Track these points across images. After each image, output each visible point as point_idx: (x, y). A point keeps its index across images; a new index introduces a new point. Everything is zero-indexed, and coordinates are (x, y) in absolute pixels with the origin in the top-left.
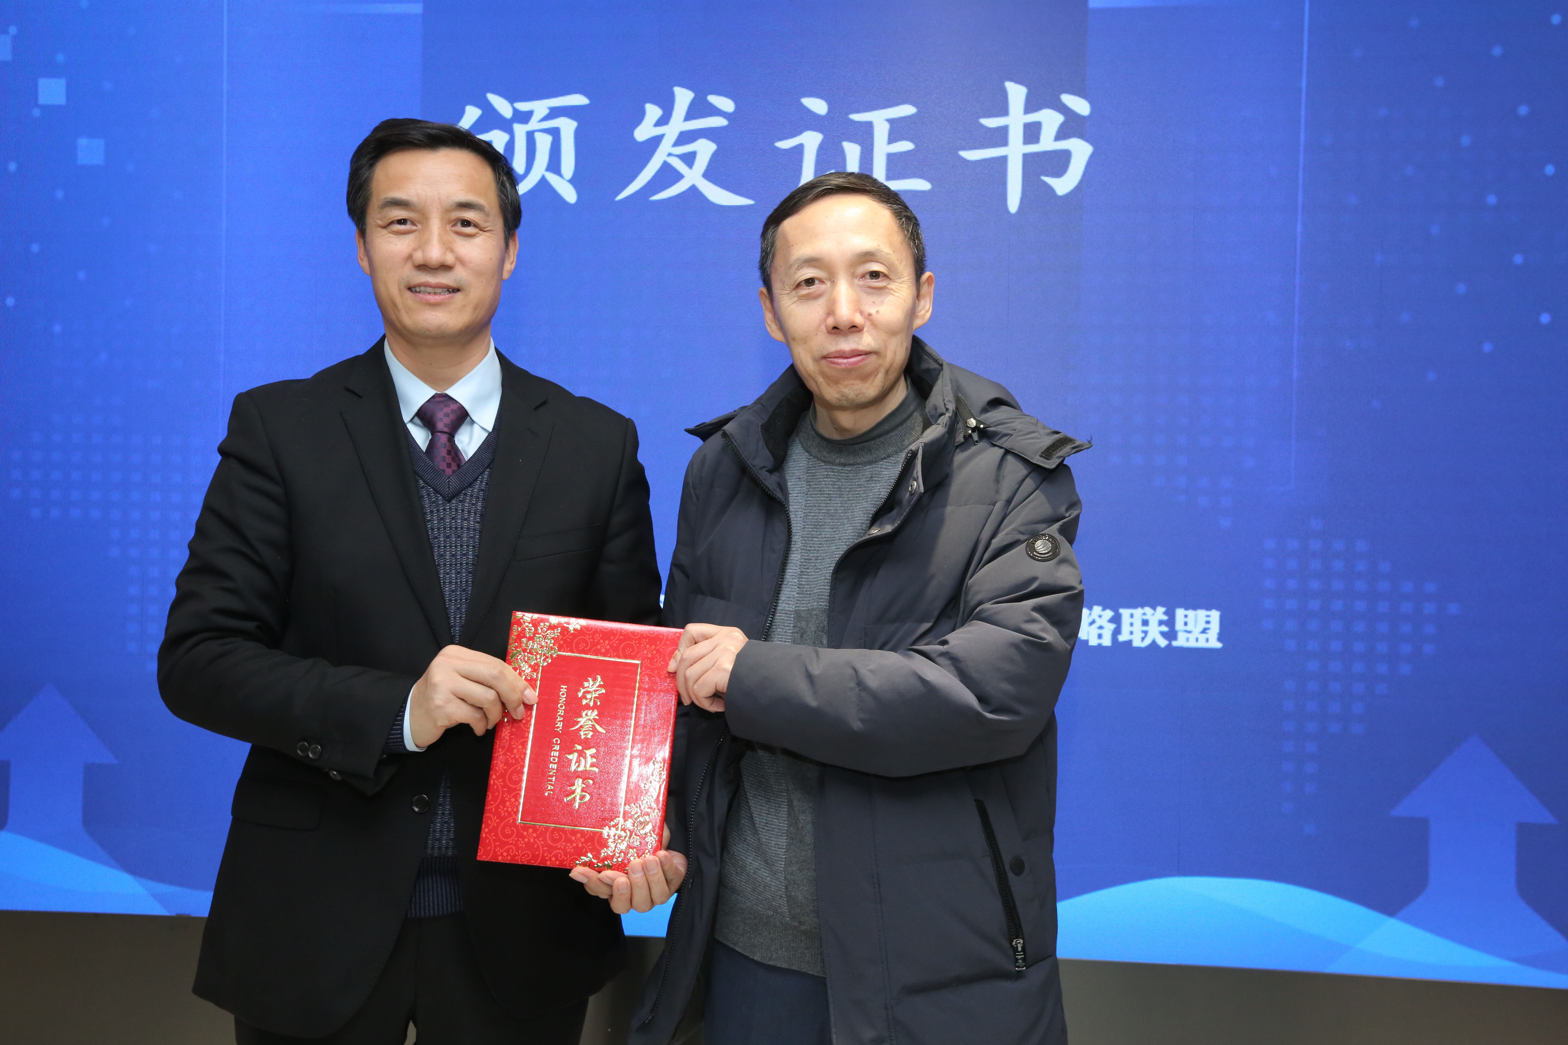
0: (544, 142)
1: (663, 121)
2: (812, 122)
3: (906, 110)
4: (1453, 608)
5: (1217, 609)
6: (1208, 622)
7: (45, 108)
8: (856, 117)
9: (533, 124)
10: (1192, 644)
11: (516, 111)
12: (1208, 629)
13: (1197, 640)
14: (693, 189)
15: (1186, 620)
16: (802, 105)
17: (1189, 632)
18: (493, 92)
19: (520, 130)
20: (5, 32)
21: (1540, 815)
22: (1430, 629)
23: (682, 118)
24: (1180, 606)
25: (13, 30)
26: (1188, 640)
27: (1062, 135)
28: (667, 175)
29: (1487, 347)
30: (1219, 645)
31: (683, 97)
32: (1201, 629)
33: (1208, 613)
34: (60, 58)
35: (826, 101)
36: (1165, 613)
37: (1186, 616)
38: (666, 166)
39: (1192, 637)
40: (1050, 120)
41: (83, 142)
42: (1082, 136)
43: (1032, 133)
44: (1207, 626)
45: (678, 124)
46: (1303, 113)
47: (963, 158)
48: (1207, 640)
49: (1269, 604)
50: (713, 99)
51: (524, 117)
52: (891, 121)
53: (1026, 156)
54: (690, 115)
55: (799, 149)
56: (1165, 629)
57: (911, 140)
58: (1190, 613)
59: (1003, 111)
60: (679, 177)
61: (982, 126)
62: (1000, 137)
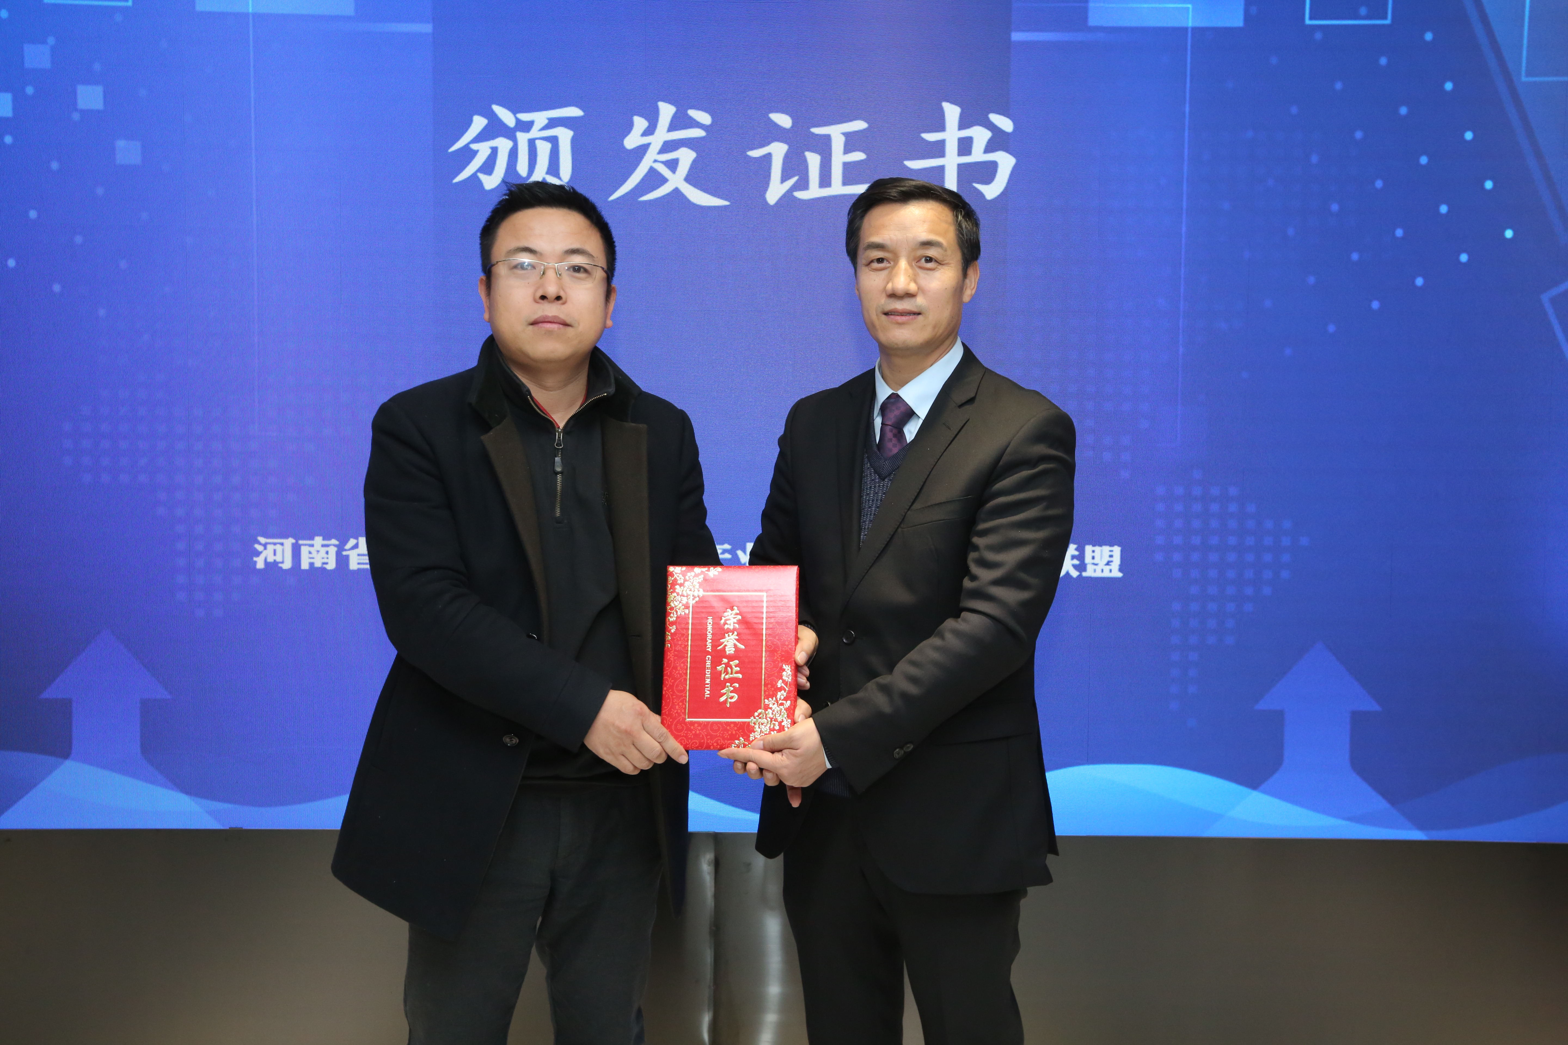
0: (544, 150)
1: (649, 131)
2: (776, 134)
3: (859, 125)
4: (1304, 541)
5: (1119, 546)
6: (1111, 556)
7: (83, 112)
8: (816, 131)
9: (534, 133)
10: (1098, 574)
11: (518, 121)
12: (1112, 561)
13: (1102, 571)
14: (676, 191)
15: (1093, 554)
16: (769, 119)
17: (1096, 565)
18: (498, 104)
19: (523, 138)
20: (44, 42)
21: (1371, 706)
22: (1286, 558)
23: (666, 129)
24: (1089, 544)
25: (51, 40)
26: (1095, 571)
27: (990, 148)
28: (654, 179)
29: (1331, 328)
30: (1120, 575)
31: (666, 111)
32: (1105, 562)
33: (1111, 548)
34: (97, 67)
35: (791, 116)
36: (1076, 549)
37: (1093, 551)
38: (652, 171)
39: (1098, 568)
40: (980, 135)
41: (121, 144)
42: (1007, 150)
43: (965, 146)
44: (1111, 559)
45: (662, 135)
46: (1186, 134)
47: (907, 167)
48: (1111, 571)
49: (1160, 540)
50: (692, 113)
51: (526, 126)
52: (846, 135)
53: (960, 166)
54: (672, 127)
55: (768, 156)
56: (1076, 562)
57: (863, 151)
58: (1097, 549)
59: (941, 128)
60: (664, 180)
61: (923, 139)
62: (938, 149)
